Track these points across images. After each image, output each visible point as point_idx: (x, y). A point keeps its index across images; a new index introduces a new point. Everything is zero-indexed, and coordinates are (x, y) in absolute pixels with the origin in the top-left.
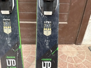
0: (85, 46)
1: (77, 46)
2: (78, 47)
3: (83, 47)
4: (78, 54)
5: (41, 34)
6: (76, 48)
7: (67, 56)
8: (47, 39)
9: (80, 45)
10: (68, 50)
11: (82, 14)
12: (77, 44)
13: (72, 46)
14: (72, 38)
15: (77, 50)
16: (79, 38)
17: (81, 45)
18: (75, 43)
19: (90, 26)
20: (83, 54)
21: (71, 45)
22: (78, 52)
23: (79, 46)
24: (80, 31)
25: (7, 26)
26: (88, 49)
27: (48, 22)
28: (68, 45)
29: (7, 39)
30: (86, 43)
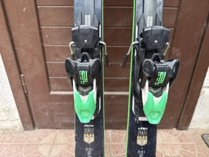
0: (196, 133)
1: (181, 132)
2: (183, 134)
3: (192, 134)
4: (182, 151)
5: (133, 143)
6: (178, 138)
7: (162, 155)
8: (141, 150)
9: (186, 129)
10: (164, 141)
11: (189, 79)
12: (181, 129)
13: (171, 133)
14: (171, 118)
15: (181, 141)
16: (183, 119)
17: (188, 131)
18: (177, 127)
19: (203, 98)
20: (192, 150)
21: (169, 130)
22: (183, 146)
23: (184, 132)
24: (185, 106)
25: (89, 134)
26: (201, 138)
27: (144, 129)
28: (164, 130)
29: (87, 149)
30: (197, 126)
